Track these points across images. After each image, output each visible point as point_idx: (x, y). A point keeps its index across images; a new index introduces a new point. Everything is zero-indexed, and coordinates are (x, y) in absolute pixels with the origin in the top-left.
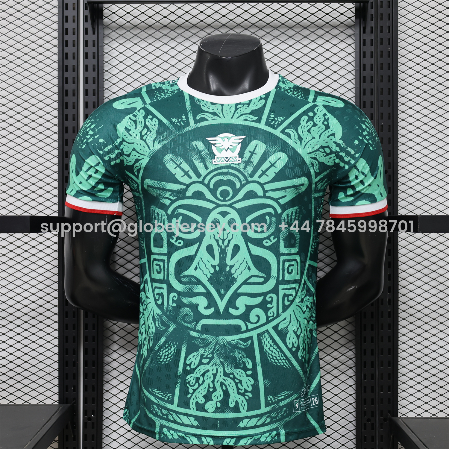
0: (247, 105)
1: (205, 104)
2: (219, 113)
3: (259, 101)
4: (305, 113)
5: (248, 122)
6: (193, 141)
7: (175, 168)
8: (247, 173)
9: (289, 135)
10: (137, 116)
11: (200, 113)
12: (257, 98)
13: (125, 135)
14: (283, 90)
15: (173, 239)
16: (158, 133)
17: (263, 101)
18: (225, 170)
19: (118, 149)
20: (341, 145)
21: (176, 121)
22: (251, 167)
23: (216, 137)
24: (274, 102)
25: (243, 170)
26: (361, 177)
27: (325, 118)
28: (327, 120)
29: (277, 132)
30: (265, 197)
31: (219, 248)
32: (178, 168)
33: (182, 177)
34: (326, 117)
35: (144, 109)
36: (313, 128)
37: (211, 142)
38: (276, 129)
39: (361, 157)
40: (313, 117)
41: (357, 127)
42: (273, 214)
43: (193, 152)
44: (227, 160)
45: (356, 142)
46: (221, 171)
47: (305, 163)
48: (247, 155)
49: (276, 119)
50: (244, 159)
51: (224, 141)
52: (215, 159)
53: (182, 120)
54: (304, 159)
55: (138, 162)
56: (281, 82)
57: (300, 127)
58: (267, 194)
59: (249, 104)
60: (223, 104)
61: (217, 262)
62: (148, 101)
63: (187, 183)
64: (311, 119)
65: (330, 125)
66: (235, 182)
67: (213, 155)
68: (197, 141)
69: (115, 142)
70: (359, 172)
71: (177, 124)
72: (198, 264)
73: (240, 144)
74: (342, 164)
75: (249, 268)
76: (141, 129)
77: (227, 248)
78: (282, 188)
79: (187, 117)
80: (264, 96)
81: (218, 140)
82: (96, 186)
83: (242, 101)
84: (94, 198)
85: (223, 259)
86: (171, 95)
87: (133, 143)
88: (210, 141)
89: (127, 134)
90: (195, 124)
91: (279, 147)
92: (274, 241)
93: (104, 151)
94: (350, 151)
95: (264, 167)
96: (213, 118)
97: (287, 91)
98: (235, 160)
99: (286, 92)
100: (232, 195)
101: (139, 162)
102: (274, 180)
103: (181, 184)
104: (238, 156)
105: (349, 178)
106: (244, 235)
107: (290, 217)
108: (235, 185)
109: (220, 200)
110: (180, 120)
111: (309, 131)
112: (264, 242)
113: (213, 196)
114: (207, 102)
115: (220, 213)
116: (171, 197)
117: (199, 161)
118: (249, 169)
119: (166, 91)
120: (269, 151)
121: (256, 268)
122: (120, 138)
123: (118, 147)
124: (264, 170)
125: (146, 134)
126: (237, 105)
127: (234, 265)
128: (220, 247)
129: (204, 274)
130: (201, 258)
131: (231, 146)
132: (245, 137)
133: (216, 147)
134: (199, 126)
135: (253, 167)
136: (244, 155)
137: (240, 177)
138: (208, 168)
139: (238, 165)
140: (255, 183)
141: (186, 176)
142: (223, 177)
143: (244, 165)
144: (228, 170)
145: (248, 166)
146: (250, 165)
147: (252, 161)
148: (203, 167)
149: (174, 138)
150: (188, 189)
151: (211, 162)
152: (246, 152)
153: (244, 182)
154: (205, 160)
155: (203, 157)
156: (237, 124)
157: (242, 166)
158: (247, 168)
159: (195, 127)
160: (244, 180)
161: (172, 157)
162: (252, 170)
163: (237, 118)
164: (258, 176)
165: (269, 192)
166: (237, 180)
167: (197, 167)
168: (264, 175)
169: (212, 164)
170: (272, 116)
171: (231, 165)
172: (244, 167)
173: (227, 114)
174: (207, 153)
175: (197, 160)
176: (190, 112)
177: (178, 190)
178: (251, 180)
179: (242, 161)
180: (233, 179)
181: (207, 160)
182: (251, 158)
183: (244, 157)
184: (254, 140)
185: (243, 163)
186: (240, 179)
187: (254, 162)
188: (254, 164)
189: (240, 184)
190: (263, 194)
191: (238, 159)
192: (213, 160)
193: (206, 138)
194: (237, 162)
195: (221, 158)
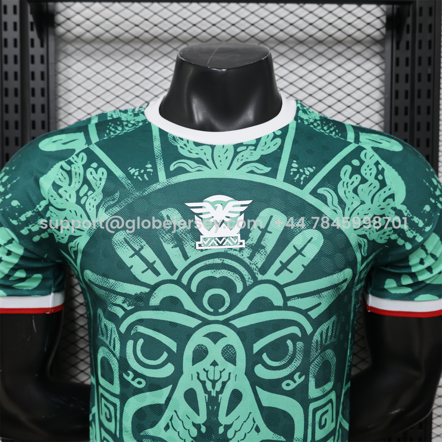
0: (253, 148)
1: (185, 145)
2: (208, 160)
3: (272, 141)
4: (346, 161)
5: (255, 175)
6: (163, 208)
7: (132, 256)
8: (255, 267)
9: (324, 199)
10: (73, 163)
11: (176, 160)
12: (268, 136)
13: (52, 196)
14: (306, 123)
15: (128, 375)
16: (107, 193)
17: (279, 141)
18: (217, 261)
19: (43, 217)
20: (404, 212)
21: (137, 174)
22: (262, 256)
23: (201, 201)
24: (295, 142)
25: (247, 261)
26: (429, 262)
27: (378, 169)
28: (381, 172)
29: (305, 194)
30: (285, 307)
31: (207, 395)
32: (136, 256)
33: (143, 272)
34: (380, 167)
35: (88, 151)
36: (361, 186)
37: (195, 211)
38: (302, 187)
39: (434, 232)
40: (360, 167)
41: (427, 184)
42: (299, 336)
44: (220, 242)
45: (427, 208)
46: (211, 261)
47: (350, 245)
48: (255, 234)
49: (301, 171)
50: (250, 242)
51: (215, 208)
52: (199, 241)
53: (145, 172)
54: (349, 239)
55: (72, 241)
56: (301, 112)
57: (340, 185)
58: (290, 303)
59: (256, 145)
60: (214, 144)
61: (202, 418)
62: (95, 138)
63: (152, 283)
64: (356, 170)
65: (387, 181)
66: (235, 281)
67: (196, 234)
68: (170, 209)
69: (38, 206)
70: (427, 254)
71: (137, 178)
72: (171, 420)
73: (243, 215)
74: (401, 242)
75: (258, 430)
76: (78, 186)
77: (220, 396)
78: (315, 291)
79: (155, 167)
80: (279, 133)
81: (205, 207)
82: (10, 274)
83: (245, 141)
84: (10, 291)
85: (213, 413)
86: (132, 129)
87: (65, 210)
88: (192, 209)
89: (54, 193)
90: (167, 178)
92: (299, 381)
93: (20, 221)
94: (416, 222)
95: (284, 256)
96: (197, 169)
97: (313, 125)
98: (235, 242)
99: (311, 126)
100: (229, 304)
101: (75, 241)
102: (302, 279)
103: (141, 285)
104: (239, 236)
105: (409, 261)
106: (250, 373)
107: (324, 336)
108: (234, 286)
109: (209, 312)
110: (142, 171)
111: (355, 191)
112: (284, 385)
113: (196, 305)
114: (188, 141)
115: (208, 335)
116: (125, 306)
117: (172, 245)
118: (259, 260)
119: (125, 123)
121: (269, 428)
122: (45, 199)
123: (42, 213)
124: (284, 262)
125: (86, 195)
126: (236, 146)
127: (231, 425)
128: (209, 393)
129: (181, 438)
130: (175, 411)
131: (228, 217)
132: (251, 201)
133: (201, 218)
134: (174, 182)
135: (265, 256)
136: (250, 233)
137: (243, 273)
138: (188, 256)
139: (240, 252)
140: (269, 284)
141: (149, 271)
142: (215, 273)
143: (249, 252)
144: (223, 260)
145: (256, 253)
146: (260, 252)
147: (264, 246)
148: (179, 256)
149: (131, 203)
150: (153, 294)
151: (193, 247)
152: (253, 229)
153: (250, 282)
154: (183, 242)
155: (180, 237)
156: (238, 178)
157: (246, 253)
158: (255, 257)
159: (168, 184)
160: (249, 279)
161: (126, 236)
162: (264, 261)
163: (237, 169)
164: (275, 271)
165: (293, 299)
166: (238, 278)
167: (170, 255)
168: (285, 270)
169: (195, 249)
170: (295, 165)
171: (227, 252)
172: (249, 255)
173: (221, 161)
174: (186, 231)
175: (169, 242)
176: (159, 158)
177: (136, 294)
178: (262, 279)
179: (247, 244)
180: (231, 275)
181: (186, 243)
182: (263, 240)
183: (250, 237)
184: (267, 208)
185: (249, 249)
186: (243, 276)
187: (267, 247)
188: (266, 250)
189: (242, 286)
190: (282, 303)
191: (240, 241)
192: (196, 242)
193: (185, 204)
194: (238, 247)
195: (210, 239)
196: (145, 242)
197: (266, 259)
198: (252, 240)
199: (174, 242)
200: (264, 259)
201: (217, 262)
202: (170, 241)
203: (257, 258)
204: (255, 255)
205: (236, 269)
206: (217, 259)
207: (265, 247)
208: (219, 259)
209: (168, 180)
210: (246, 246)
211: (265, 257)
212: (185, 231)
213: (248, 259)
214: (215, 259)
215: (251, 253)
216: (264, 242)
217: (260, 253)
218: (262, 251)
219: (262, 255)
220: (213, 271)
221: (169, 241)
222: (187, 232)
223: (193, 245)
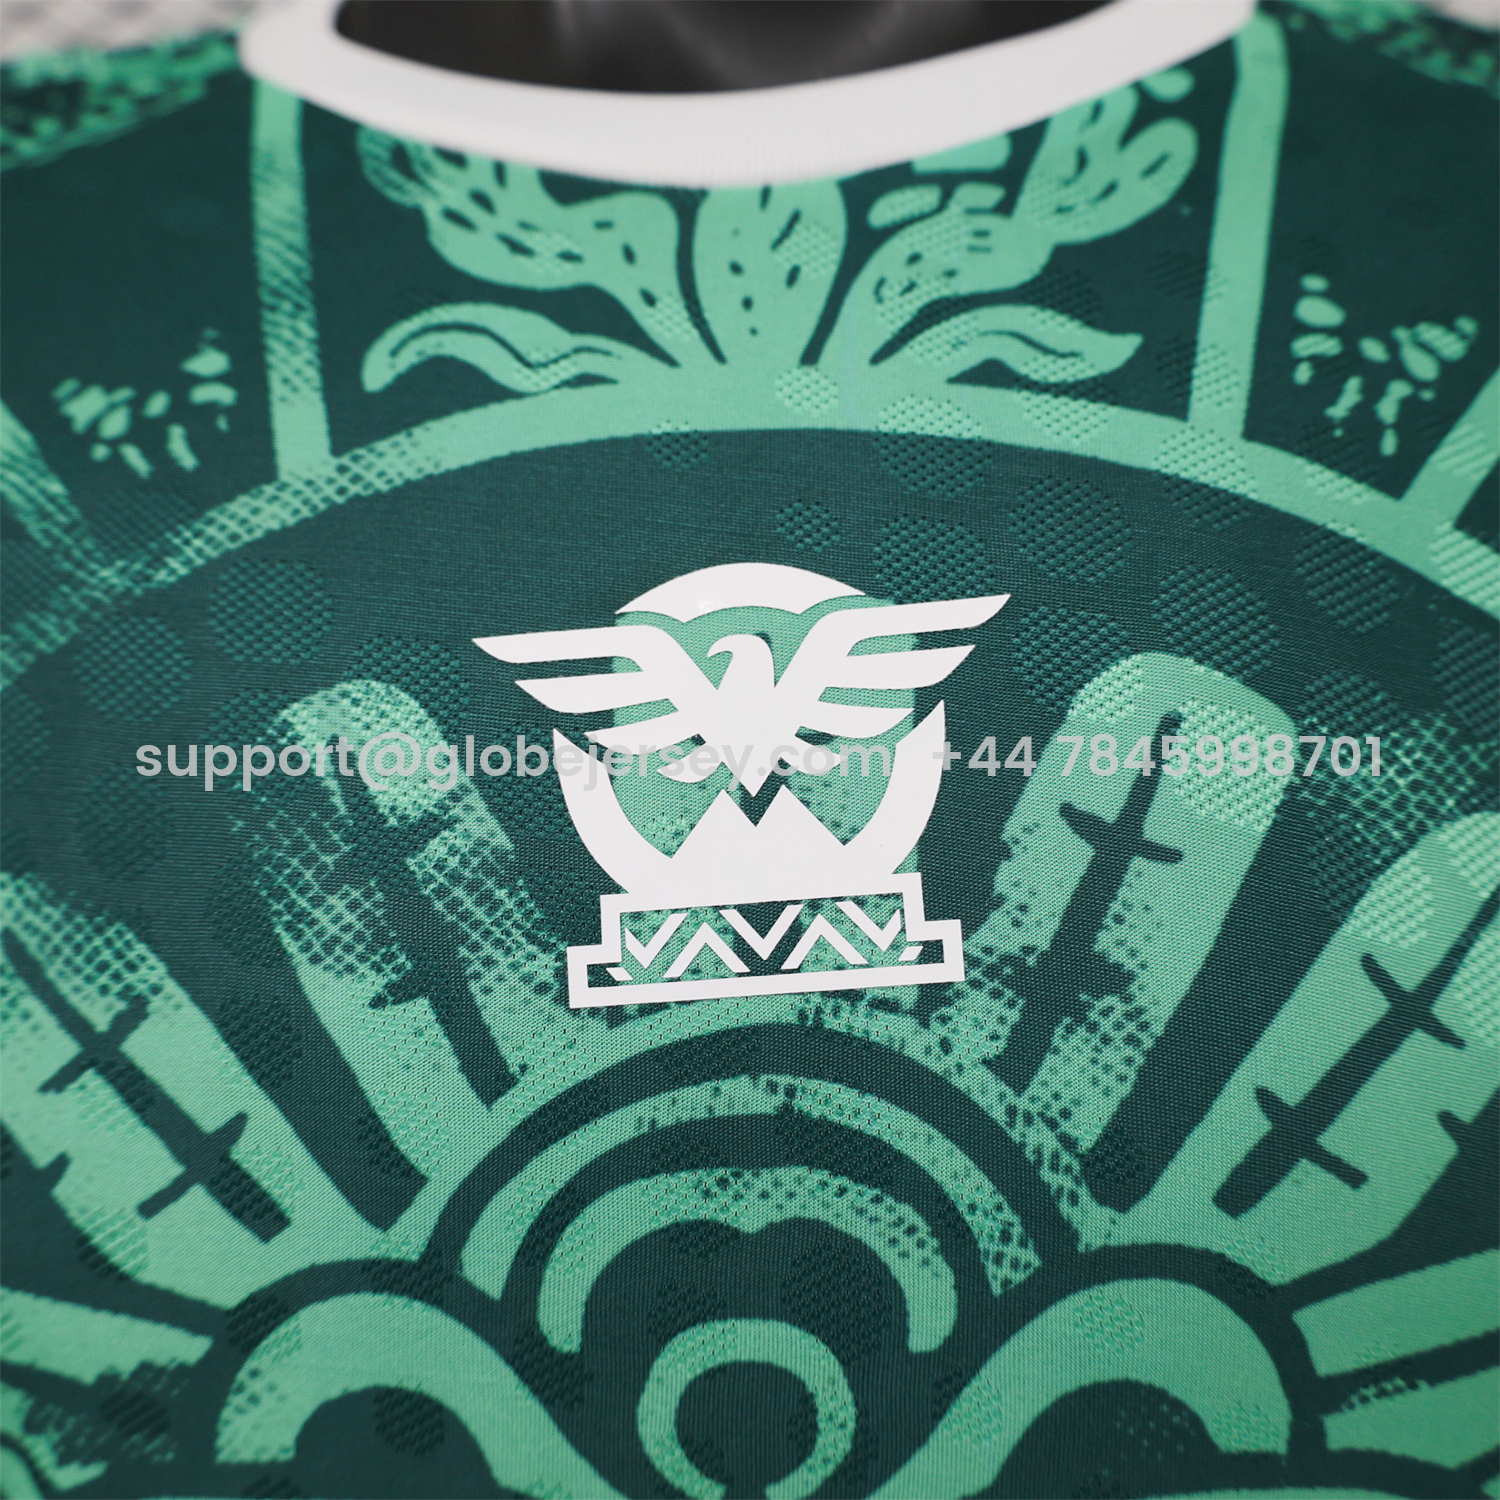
0: (992, 195)
1: (482, 200)
2: (649, 299)
3: (1125, 141)
5: (1018, 397)
6: (300, 686)
7: (59, 1082)
8: (1050, 1142)
11: (405, 314)
12: (1095, 111)
17: (1176, 140)
18: (745, 1096)
21: (116, 424)
22: (1109, 1055)
23: (602, 612)
25: (988, 1093)
29: (1420, 529)
30: (1309, 1463)
32: (90, 1078)
33: (150, 1208)
37: (557, 695)
38: (1394, 478)
43: (298, 847)
44: (764, 947)
46: (691, 1103)
49: (1373, 350)
50: (1000, 934)
51: (715, 668)
52: (594, 937)
53: (180, 410)
58: (1345, 1430)
59: (1010, 178)
60: (693, 182)
63: (227, 1292)
66: (888, 1255)
67: (566, 888)
68: (355, 688)
71: (116, 461)
73: (939, 713)
79: (249, 372)
80: (1176, 87)
81: (633, 666)
83: (926, 145)
88: (529, 686)
90: (337, 450)
91: (1467, 736)
95: (1292, 1048)
96: (569, 369)
98: (883, 939)
100: (845, 1446)
102: (1436, 1229)
103: (136, 1313)
104: (912, 887)
108: (886, 1300)
110: (158, 404)
113: (583, 1451)
114: (500, 170)
117: (375, 983)
120: (1339, 804)
124: (1293, 1093)
126: (862, 190)
131: (820, 740)
132: (995, 604)
134: (392, 474)
135: (1129, 1051)
136: (1005, 867)
137: (950, 1187)
138: (502, 1063)
139: (925, 1024)
140: (1173, 1285)
141: (198, 1197)
142: (724, 1198)
143: (1002, 1020)
144: (790, 1092)
145: (1059, 1031)
146: (1093, 1016)
147: (1118, 967)
148: (436, 1067)
149: (63, 651)
150: (242, 1375)
151: (542, 988)
152: (1027, 830)
153: (1015, 1265)
154: (463, 952)
155: (437, 917)
156: (884, 428)
157: (978, 1025)
158: (1050, 1060)
159: (341, 491)
160: (1006, 1237)
161: (18, 917)
162: (1124, 1090)
163: (878, 358)
164: (1219, 1177)
165: (1370, 1392)
166: (911, 1230)
167: (357, 1067)
168: (1304, 1163)
169: (558, 1012)
170: (1317, 311)
171: (819, 1023)
172: (1002, 1044)
173: (748, 304)
174: (484, 862)
175: (350, 959)
176: (287, 306)
177: (108, 1380)
178: (1113, 1242)
179: (977, 953)
180: (861, 1212)
181: (489, 962)
182: (1108, 921)
183: (1000, 900)
184: (1127, 656)
185: (996, 994)
186: (959, 1218)
187: (1143, 977)
188: (1141, 1000)
189: (952, 1295)
190: (1284, 1431)
191: (923, 929)
192: (570, 950)
193: (479, 642)
194: (906, 977)
195: (679, 918)
196: (161, 969)
197: (1141, 1072)
198: (1017, 923)
199: (389, 958)
200: (1122, 1078)
201: (739, 1110)
202: (360, 948)
203: (1068, 1072)
204: (1045, 1047)
205: (900, 1157)
206: (744, 1080)
207: (1130, 977)
208: (755, 1078)
209: (345, 460)
210: (976, 974)
211: (1129, 1061)
212: (475, 862)
213: (988, 1076)
214: (726, 1086)
215: (1015, 1029)
216: (1119, 932)
217: (1093, 1028)
218: (1106, 1013)
219: (1106, 1040)
220: (708, 1177)
221: (348, 949)
222: (490, 872)
223: (546, 976)
